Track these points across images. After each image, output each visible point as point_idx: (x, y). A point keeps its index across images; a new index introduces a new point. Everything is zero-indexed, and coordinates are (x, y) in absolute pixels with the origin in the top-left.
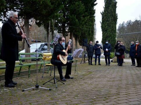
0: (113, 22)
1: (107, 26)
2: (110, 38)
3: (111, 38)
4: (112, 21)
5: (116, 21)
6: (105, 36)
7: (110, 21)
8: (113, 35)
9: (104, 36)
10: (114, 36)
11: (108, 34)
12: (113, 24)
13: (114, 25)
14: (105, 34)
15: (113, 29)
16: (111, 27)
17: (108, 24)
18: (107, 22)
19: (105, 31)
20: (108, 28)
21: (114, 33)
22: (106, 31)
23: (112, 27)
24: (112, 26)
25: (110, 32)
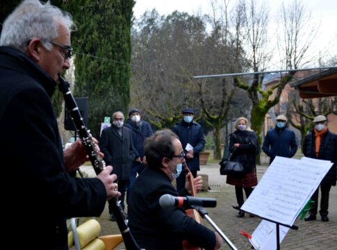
0: (120, 17)
1: (96, 33)
2: (109, 79)
3: (113, 81)
4: (118, 14)
5: (131, 13)
6: (87, 72)
7: (109, 12)
8: (120, 69)
9: (84, 73)
10: (124, 74)
11: (99, 63)
12: (121, 27)
13: (123, 29)
14: (87, 65)
15: (119, 46)
16: (113, 37)
17: (99, 23)
18: (97, 16)
19: (86, 53)
20: (99, 38)
21: (122, 62)
22: (92, 51)
23: (117, 38)
24: (117, 33)
25: (108, 57)
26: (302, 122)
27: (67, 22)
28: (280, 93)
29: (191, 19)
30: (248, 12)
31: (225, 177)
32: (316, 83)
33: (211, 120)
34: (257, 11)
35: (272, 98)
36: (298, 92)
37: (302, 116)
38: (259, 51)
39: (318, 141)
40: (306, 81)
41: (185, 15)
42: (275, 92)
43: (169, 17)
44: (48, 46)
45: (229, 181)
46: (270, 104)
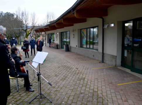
26: (35, 37)
27: (5, 29)
28: (31, 31)
29: (11, 14)
30: (24, 14)
31: (23, 50)
32: (38, 30)
33: (17, 37)
34: (26, 14)
35: (30, 32)
36: (35, 31)
37: (35, 35)
38: (27, 22)
39: (39, 43)
40: (36, 29)
41: (10, 13)
42: (30, 31)
43: (6, 13)
44: (3, 35)
45: (23, 51)
46: (29, 34)
